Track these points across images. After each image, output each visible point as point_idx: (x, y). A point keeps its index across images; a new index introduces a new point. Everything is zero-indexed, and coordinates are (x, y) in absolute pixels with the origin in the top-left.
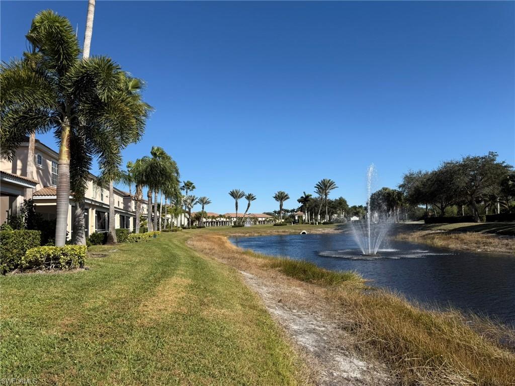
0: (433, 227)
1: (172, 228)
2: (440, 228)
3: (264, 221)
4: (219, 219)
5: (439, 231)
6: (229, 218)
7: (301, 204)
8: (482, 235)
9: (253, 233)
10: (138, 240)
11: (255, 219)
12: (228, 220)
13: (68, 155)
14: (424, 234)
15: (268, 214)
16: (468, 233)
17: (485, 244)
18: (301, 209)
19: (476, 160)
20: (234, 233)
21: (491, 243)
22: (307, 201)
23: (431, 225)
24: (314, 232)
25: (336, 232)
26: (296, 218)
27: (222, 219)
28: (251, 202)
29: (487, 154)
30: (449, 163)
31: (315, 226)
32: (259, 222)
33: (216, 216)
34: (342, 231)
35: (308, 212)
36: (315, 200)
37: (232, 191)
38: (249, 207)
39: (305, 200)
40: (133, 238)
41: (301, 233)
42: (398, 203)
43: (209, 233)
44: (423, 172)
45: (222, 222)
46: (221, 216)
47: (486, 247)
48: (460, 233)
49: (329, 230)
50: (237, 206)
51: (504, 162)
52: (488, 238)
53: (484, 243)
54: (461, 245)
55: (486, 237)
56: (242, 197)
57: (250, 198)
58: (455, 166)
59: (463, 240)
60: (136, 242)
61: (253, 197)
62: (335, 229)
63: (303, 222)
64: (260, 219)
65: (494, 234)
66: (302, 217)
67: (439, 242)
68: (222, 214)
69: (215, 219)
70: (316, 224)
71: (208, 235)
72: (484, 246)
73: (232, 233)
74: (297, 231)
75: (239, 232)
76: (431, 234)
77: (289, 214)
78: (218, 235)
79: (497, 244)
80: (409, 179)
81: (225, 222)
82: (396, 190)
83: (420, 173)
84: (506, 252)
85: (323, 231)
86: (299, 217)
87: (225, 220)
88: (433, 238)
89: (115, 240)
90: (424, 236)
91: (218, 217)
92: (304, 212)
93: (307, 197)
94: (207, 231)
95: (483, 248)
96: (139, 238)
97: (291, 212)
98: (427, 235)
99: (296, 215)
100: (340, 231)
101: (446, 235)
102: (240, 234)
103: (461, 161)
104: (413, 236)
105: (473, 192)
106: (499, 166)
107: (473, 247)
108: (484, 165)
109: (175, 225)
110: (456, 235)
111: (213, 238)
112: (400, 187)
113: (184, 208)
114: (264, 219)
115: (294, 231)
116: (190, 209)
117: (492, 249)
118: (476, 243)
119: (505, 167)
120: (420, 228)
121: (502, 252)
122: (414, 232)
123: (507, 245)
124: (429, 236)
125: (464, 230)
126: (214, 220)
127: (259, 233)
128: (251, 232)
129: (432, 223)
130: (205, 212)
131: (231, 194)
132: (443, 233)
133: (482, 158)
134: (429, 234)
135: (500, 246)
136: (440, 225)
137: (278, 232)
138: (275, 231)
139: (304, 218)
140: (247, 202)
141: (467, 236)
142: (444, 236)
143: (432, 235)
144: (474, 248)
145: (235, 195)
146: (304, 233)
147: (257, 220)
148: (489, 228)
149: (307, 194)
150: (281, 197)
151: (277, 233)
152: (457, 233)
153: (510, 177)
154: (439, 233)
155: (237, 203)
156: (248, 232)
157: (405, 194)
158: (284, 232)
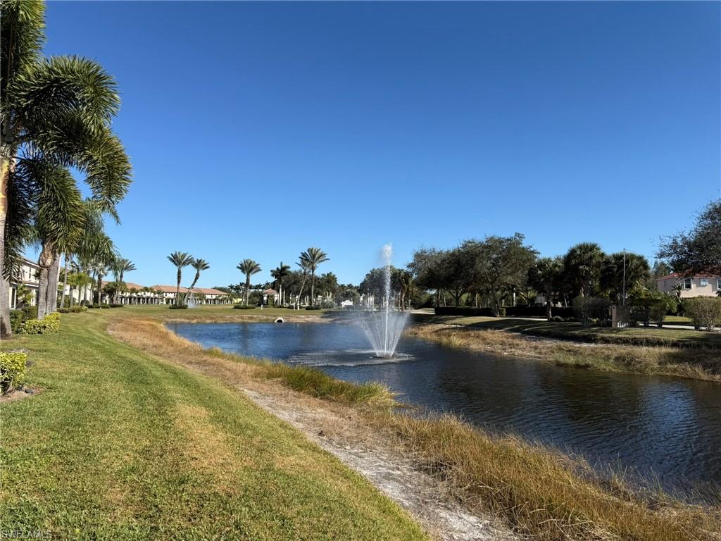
0: (446, 319)
1: (72, 307)
2: (454, 321)
3: (215, 300)
4: (143, 293)
5: (453, 326)
6: (159, 292)
7: (273, 279)
8: (506, 334)
9: (203, 319)
10: (43, 330)
11: (201, 296)
12: (157, 295)
13: (4, 205)
14: (437, 329)
15: (220, 289)
16: (489, 330)
17: (512, 346)
18: (274, 286)
19: (500, 242)
20: (174, 318)
21: (518, 345)
22: (283, 275)
23: (444, 317)
24: (294, 320)
25: (324, 320)
26: (265, 298)
27: (148, 294)
28: (201, 272)
29: (513, 236)
30: (470, 242)
31: (294, 312)
32: (207, 301)
33: (137, 289)
34: (332, 320)
35: (282, 291)
36: (295, 275)
37: (174, 254)
38: (197, 278)
39: (281, 273)
40: (34, 327)
41: (276, 321)
42: (404, 287)
43: (132, 316)
44: (438, 250)
45: (147, 299)
46: (146, 289)
47: (513, 350)
48: (479, 330)
49: (314, 318)
50: (179, 277)
51: (531, 247)
52: (514, 338)
53: (510, 344)
54: (484, 345)
55: (510, 336)
56: (188, 264)
57: (200, 265)
58: (477, 247)
59: (484, 339)
60: (39, 333)
61: (204, 265)
62: (322, 317)
63: (275, 305)
64: (208, 297)
65: (518, 334)
66: (273, 296)
67: (457, 341)
68: (148, 286)
69: (137, 293)
70: (296, 308)
71: (132, 320)
72: (511, 348)
73: (170, 318)
74: (270, 318)
75: (181, 317)
76: (446, 329)
77: (252, 290)
78: (147, 320)
79: (525, 347)
80: (419, 256)
81: (152, 299)
82: (402, 270)
83: (434, 251)
84: (535, 357)
85: (307, 319)
86: (268, 297)
87: (152, 295)
88: (450, 336)
89: (9, 331)
90: (437, 331)
91: (142, 290)
92: (278, 291)
93: (284, 269)
94: (127, 313)
95: (510, 350)
96: (45, 327)
97: (256, 288)
98: (440, 330)
99: (265, 293)
100: (329, 319)
101: (464, 331)
102: (182, 320)
103: (484, 241)
104: (424, 331)
105: (495, 279)
106: (524, 251)
107: (498, 349)
108: (509, 248)
109: (77, 301)
110: (476, 332)
111: (142, 325)
112: (408, 266)
113: (91, 275)
114: (214, 297)
115: (265, 317)
116: (100, 277)
117: (520, 352)
118: (501, 344)
119: (533, 252)
120: (431, 321)
121: (531, 357)
122: (424, 326)
123: (536, 348)
124: (442, 332)
125: (484, 326)
126: (134, 295)
127: (212, 319)
128: (200, 317)
129: (444, 315)
130: (124, 283)
131: (171, 259)
132: (460, 329)
133: (508, 240)
134: (443, 329)
135: (528, 349)
136: (454, 319)
137: (242, 318)
138: (238, 317)
139: (276, 299)
140: (195, 271)
141: (488, 334)
142: (462, 333)
143: (447, 331)
144: (500, 351)
145: (177, 260)
146: (280, 321)
147: (204, 297)
148: (512, 326)
149: (284, 265)
150: (248, 268)
151: (240, 320)
152: (476, 330)
153: (538, 266)
154: (454, 328)
155: (179, 273)
156: (196, 317)
157: (414, 276)
158: (251, 318)
